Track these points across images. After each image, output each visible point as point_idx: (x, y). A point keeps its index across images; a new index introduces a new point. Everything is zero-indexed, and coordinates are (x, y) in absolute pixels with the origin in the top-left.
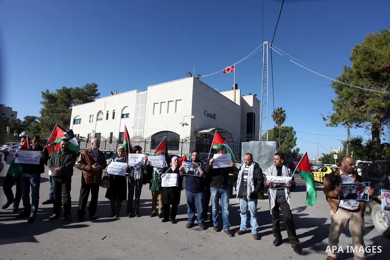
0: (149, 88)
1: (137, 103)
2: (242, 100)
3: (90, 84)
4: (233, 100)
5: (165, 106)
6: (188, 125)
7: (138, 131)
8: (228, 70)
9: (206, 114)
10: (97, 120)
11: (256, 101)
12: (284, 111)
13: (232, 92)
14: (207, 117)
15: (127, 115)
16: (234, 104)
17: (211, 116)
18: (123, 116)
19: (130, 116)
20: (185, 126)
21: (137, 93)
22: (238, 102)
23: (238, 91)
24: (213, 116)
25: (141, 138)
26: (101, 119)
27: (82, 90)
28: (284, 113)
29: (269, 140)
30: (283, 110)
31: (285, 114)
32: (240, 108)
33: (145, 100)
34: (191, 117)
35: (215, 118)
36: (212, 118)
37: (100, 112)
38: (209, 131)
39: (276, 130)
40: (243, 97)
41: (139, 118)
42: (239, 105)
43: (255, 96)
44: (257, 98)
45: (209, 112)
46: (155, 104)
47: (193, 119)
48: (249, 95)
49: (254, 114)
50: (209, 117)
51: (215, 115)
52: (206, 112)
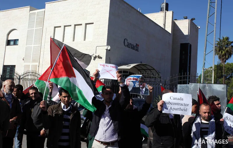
0: (48, 5)
1: (30, 25)
2: (175, 27)
4: (162, 26)
6: (101, 58)
7: (31, 64)
9: (126, 44)
11: (193, 27)
13: (161, 14)
14: (128, 48)
15: (15, 42)
16: (163, 30)
17: (133, 48)
18: (8, 43)
19: (19, 42)
20: (97, 59)
21: (30, 10)
22: (169, 29)
23: (169, 13)
24: (135, 48)
25: (34, 73)
29: (215, 83)
31: (232, 46)
32: (171, 37)
33: (42, 22)
34: (106, 47)
35: (137, 50)
36: (134, 49)
38: (129, 67)
39: (219, 68)
40: (176, 22)
41: (33, 46)
42: (170, 32)
43: (193, 21)
44: (195, 24)
45: (130, 41)
46: (55, 27)
47: (109, 50)
48: (185, 19)
49: (191, 46)
50: (130, 47)
51: (138, 45)
52: (126, 41)
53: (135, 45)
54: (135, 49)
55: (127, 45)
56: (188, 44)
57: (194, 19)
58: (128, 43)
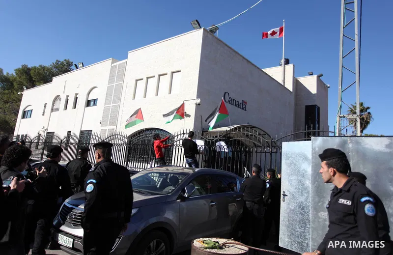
0: (131, 54)
1: (111, 80)
2: (297, 84)
3: (62, 60)
4: (281, 82)
5: (153, 82)
7: (107, 128)
8: (274, 33)
9: (227, 99)
10: (52, 110)
11: (321, 84)
12: (368, 108)
13: (279, 69)
14: (230, 105)
15: (95, 101)
16: (282, 87)
17: (238, 105)
18: (88, 104)
19: (98, 102)
21: (112, 63)
22: (289, 86)
23: (289, 68)
24: (241, 105)
26: (57, 110)
27: (48, 69)
28: (368, 111)
30: (366, 106)
31: (369, 113)
32: (293, 98)
33: (121, 76)
34: (196, 101)
35: (244, 109)
37: (57, 98)
40: (299, 78)
41: (111, 105)
42: (291, 90)
43: (320, 78)
44: (324, 82)
45: (233, 96)
46: (137, 80)
47: (199, 104)
48: (310, 75)
49: (319, 108)
50: (233, 104)
51: (246, 103)
52: (227, 95)
53: (241, 102)
54: (241, 107)
55: (229, 101)
56: (315, 105)
57: (322, 75)
58: (230, 98)
